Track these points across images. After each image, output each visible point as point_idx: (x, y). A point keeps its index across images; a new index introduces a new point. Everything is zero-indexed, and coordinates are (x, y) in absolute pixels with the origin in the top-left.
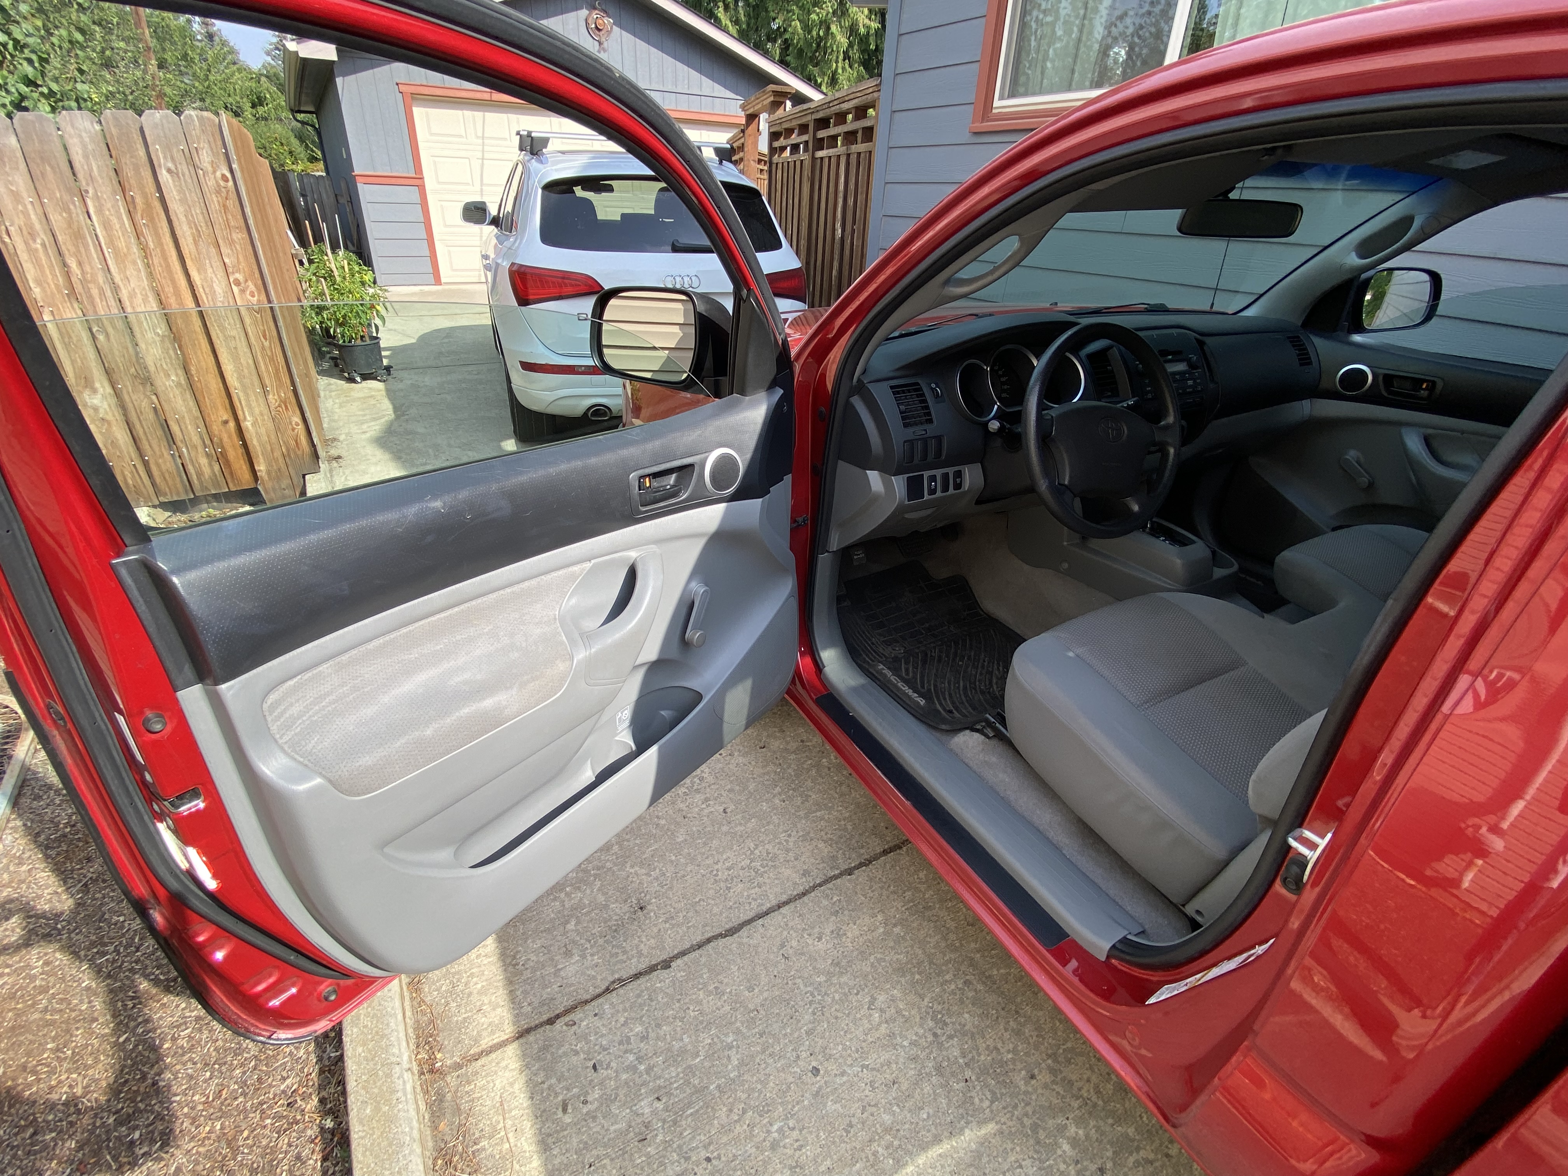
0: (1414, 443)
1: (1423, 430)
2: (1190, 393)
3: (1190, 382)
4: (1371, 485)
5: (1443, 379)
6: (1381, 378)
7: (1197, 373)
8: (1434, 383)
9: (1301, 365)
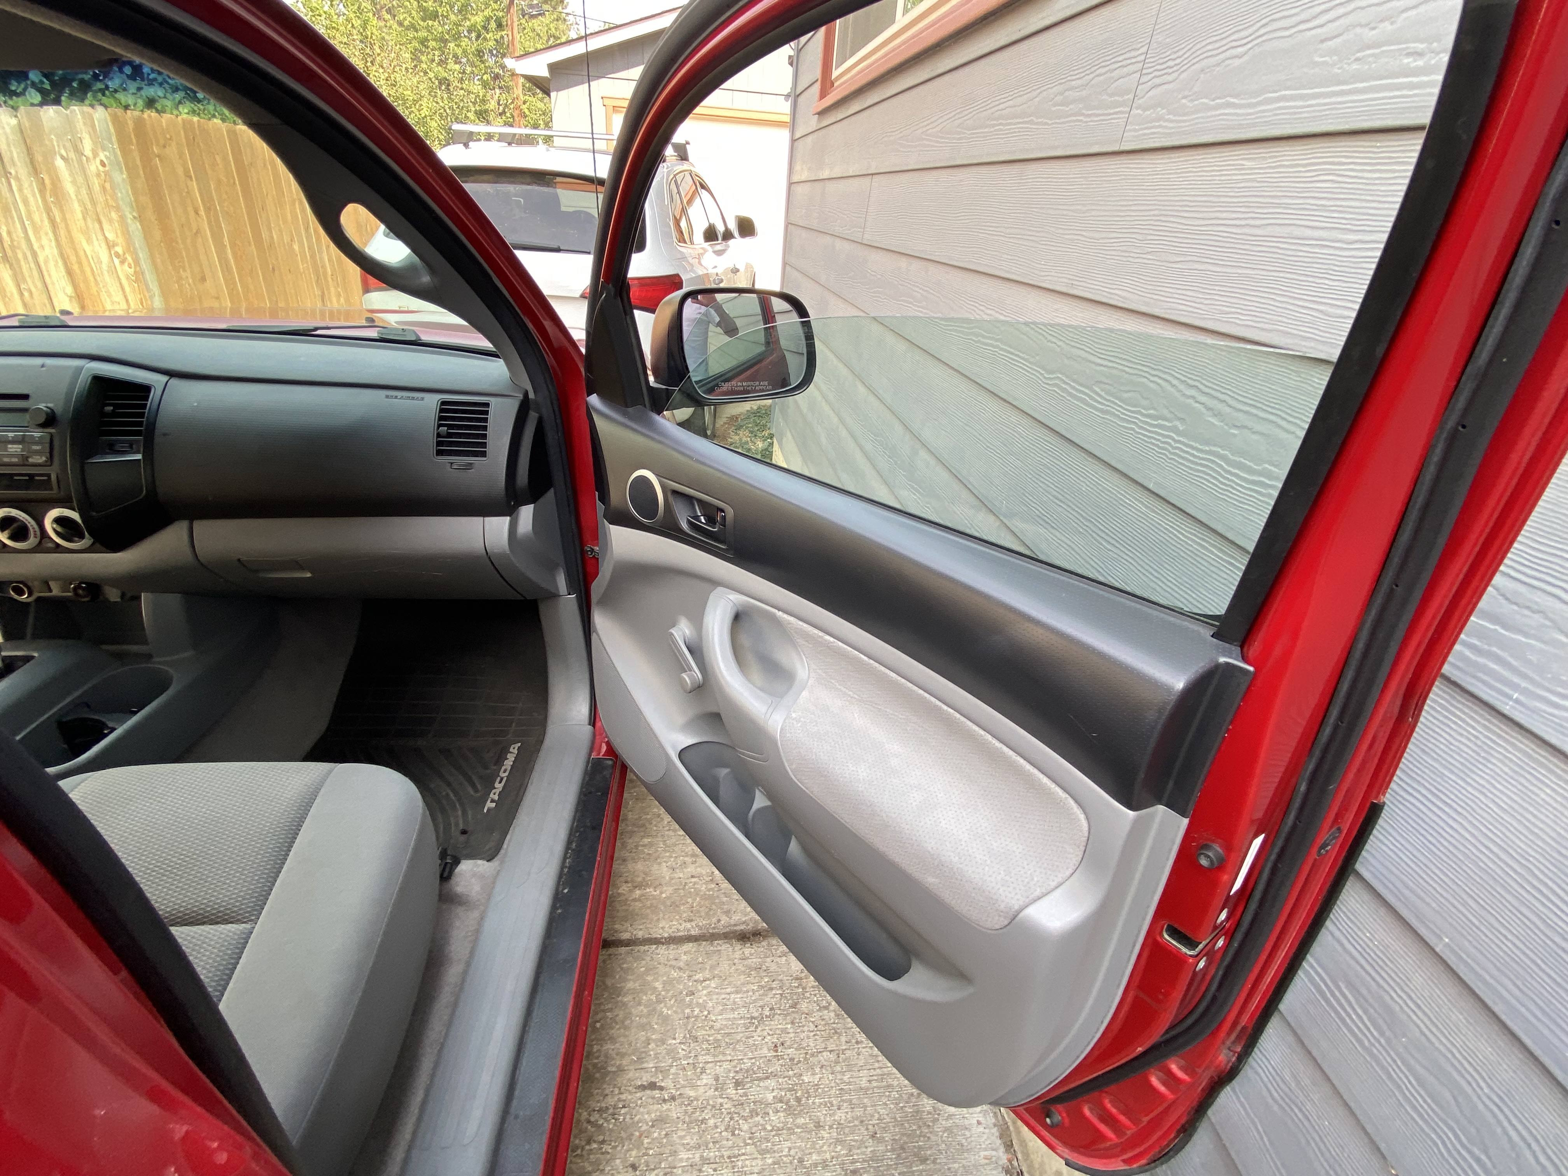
9: (440, 453)
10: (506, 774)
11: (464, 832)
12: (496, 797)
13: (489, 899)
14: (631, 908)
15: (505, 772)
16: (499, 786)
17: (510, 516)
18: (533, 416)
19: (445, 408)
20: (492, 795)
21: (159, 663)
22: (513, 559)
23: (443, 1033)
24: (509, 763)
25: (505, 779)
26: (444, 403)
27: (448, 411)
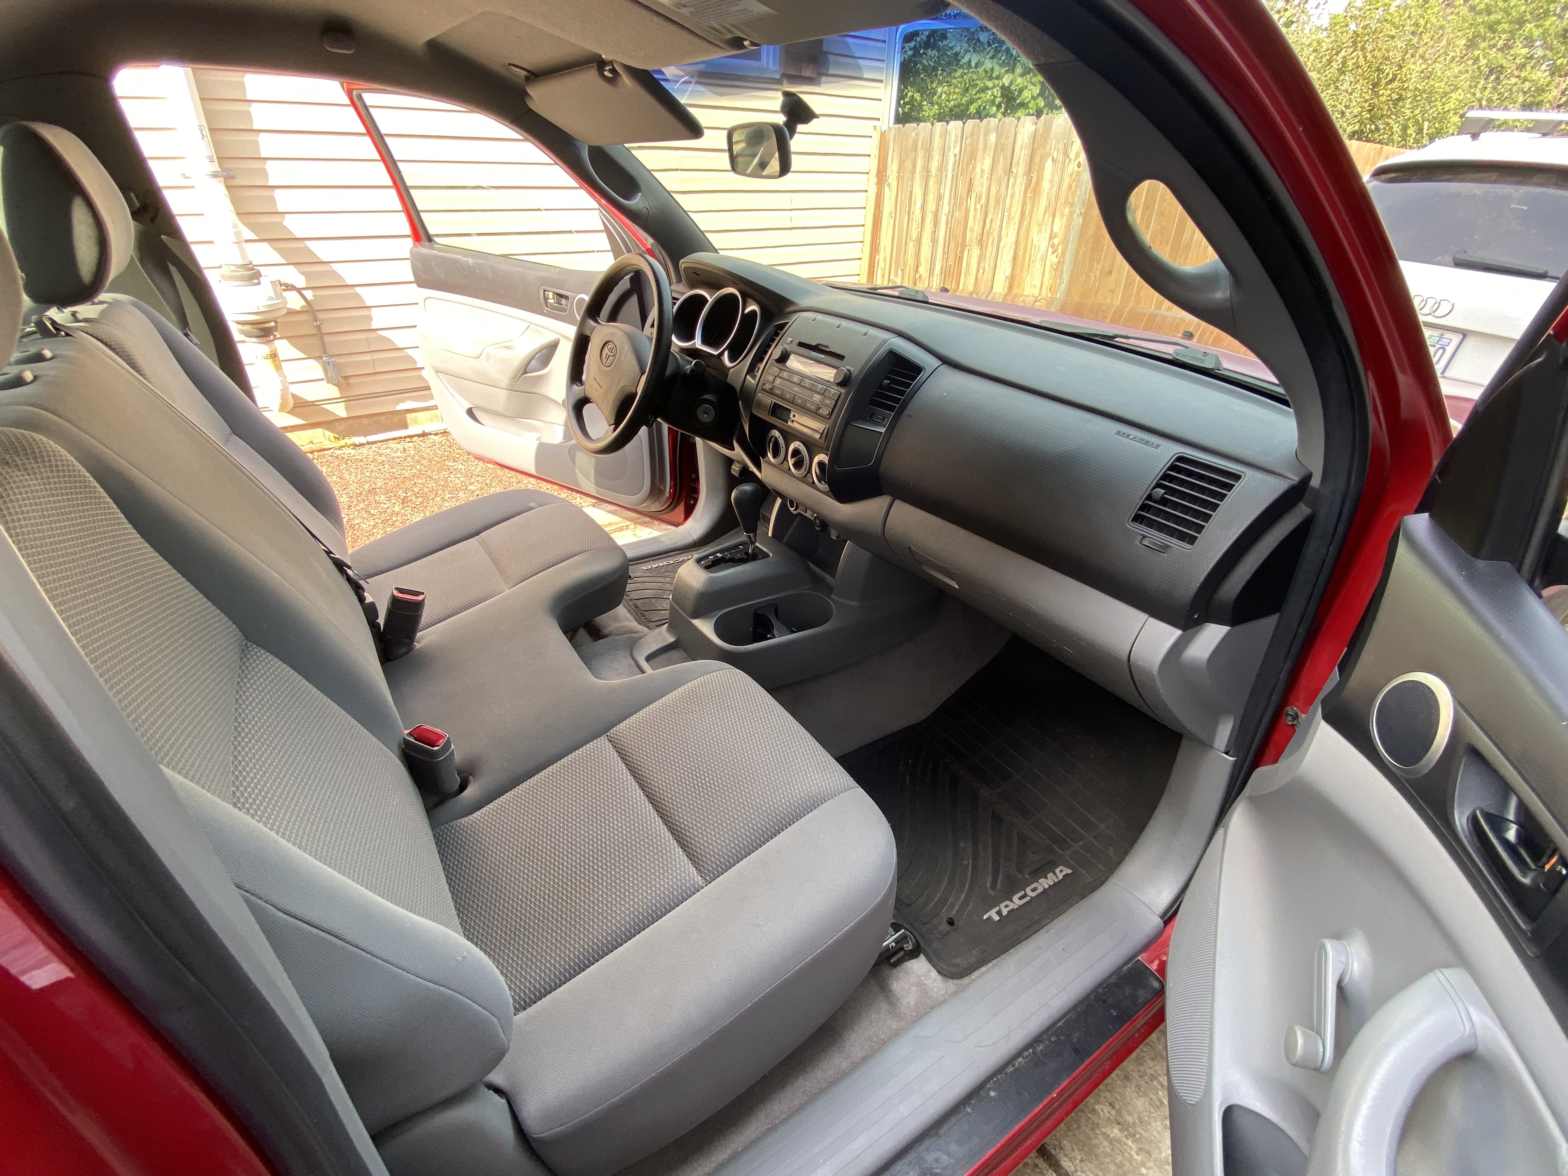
9: (1138, 519)
10: (1033, 894)
11: (951, 922)
12: (1005, 912)
13: (917, 1019)
14: (1095, 1141)
15: (1033, 890)
16: (1017, 902)
17: (1184, 629)
18: (1301, 511)
19: (1180, 465)
20: (1002, 905)
21: (833, 601)
22: (1159, 684)
23: (784, 1116)
24: (1045, 883)
25: (1028, 899)
26: (1181, 459)
27: (1180, 470)
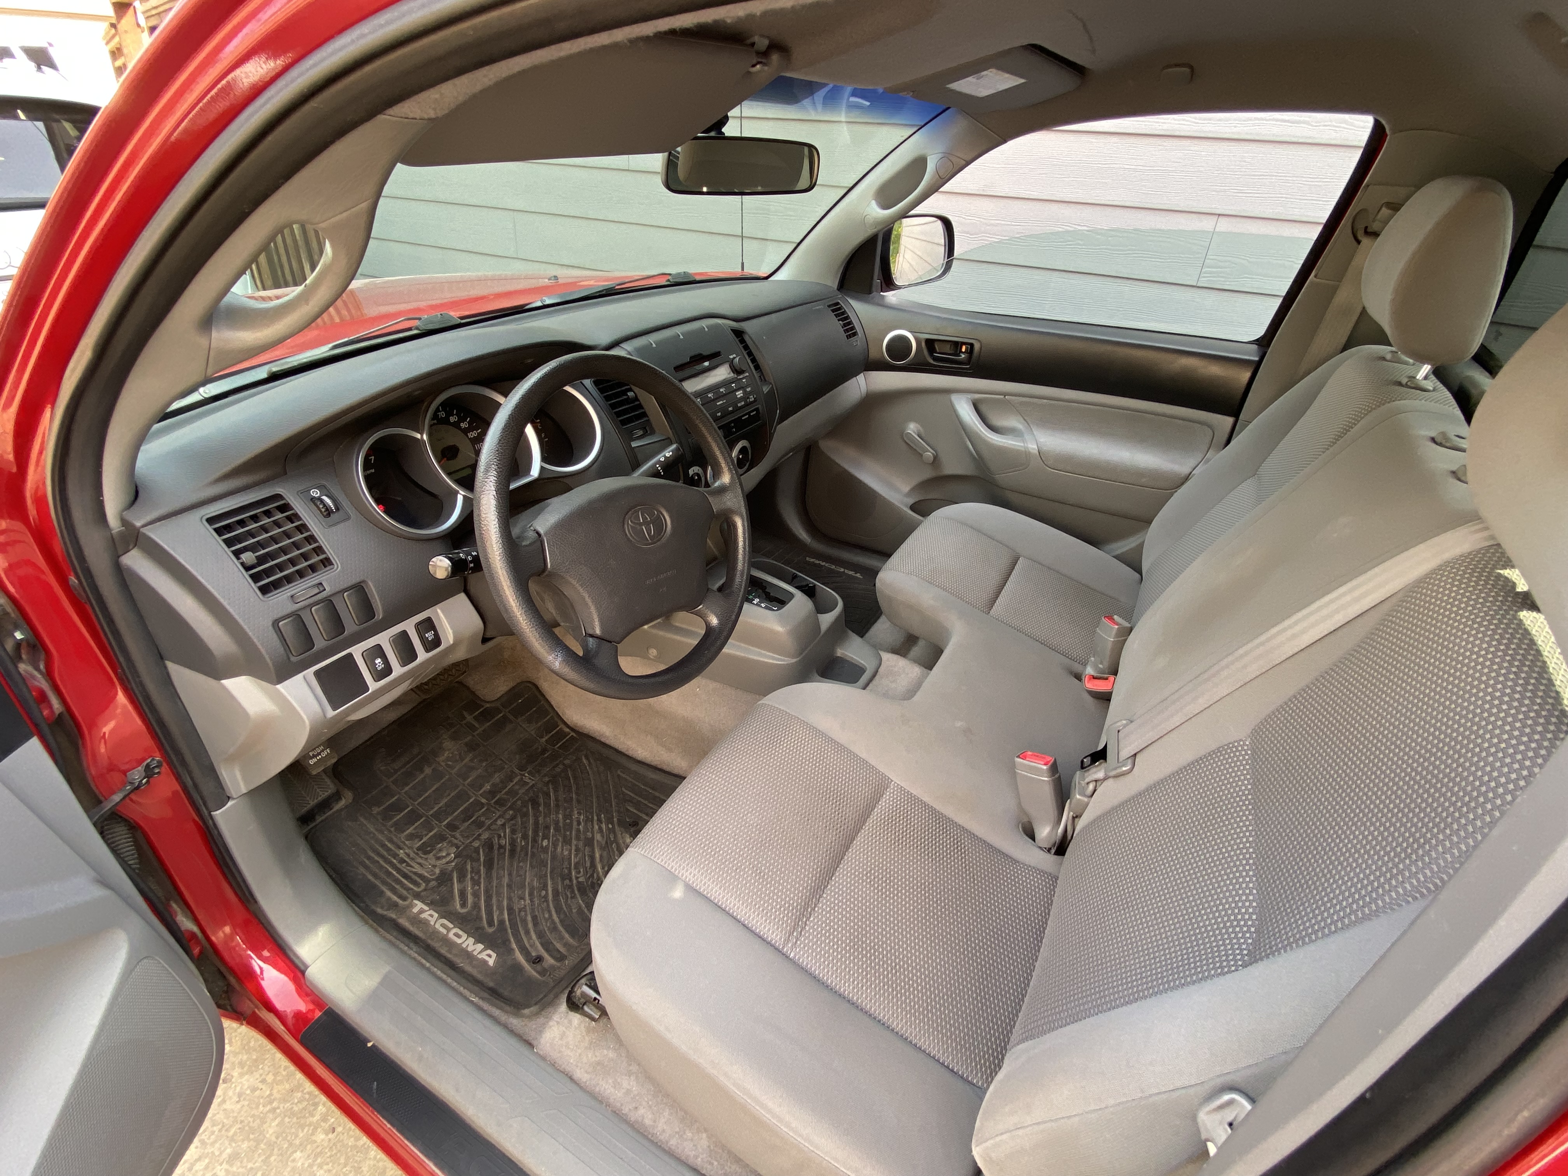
0: (965, 411)
1: (970, 396)
2: (742, 407)
3: (739, 394)
4: (936, 458)
5: (979, 341)
6: (923, 344)
7: (744, 378)
8: (972, 345)
